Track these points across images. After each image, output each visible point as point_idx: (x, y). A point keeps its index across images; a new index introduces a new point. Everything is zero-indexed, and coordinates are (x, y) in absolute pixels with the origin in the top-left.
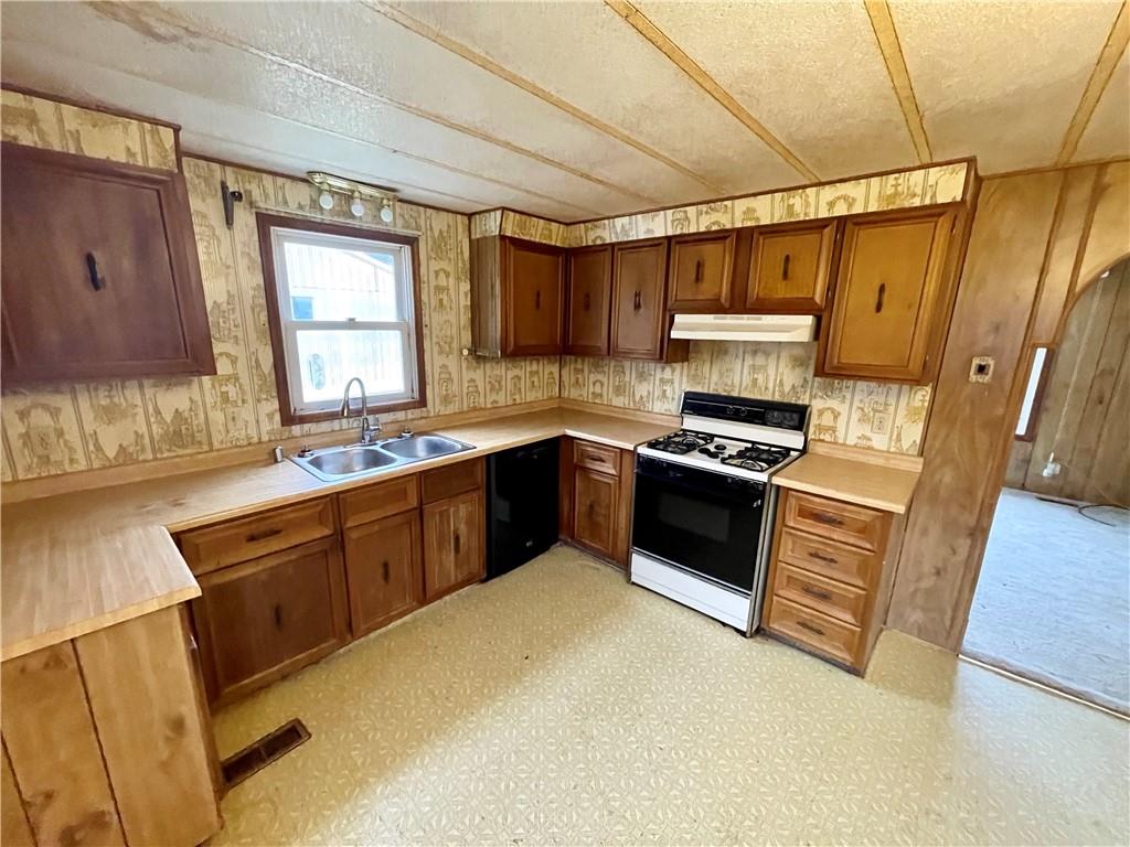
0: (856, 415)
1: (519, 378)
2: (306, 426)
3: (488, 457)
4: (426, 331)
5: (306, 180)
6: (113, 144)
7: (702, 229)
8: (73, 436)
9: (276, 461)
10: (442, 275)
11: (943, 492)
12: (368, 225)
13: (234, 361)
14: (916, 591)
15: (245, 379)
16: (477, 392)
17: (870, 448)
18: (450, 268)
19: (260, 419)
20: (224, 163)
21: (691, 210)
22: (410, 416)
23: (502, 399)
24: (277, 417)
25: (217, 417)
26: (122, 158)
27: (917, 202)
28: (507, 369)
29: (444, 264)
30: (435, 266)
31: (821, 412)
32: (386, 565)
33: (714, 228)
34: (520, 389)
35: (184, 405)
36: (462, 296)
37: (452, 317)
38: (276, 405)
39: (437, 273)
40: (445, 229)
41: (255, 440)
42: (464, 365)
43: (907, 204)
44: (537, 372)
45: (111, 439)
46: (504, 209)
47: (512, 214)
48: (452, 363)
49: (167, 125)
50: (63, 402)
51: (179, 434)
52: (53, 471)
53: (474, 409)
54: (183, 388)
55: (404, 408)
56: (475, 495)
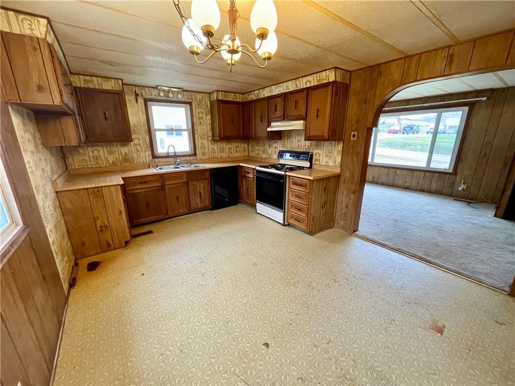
0: (325, 154)
1: (231, 149)
2: (159, 159)
3: (210, 169)
4: (195, 132)
5: (156, 87)
6: (108, 86)
7: (277, 93)
8: (103, 157)
9: (150, 168)
10: (200, 113)
11: (347, 179)
12: (175, 99)
13: (139, 140)
14: (342, 214)
15: (142, 145)
16: (215, 152)
17: (328, 166)
18: (203, 111)
19: (146, 156)
20: (135, 86)
21: (273, 87)
22: (191, 159)
23: (224, 155)
24: (151, 156)
25: (135, 155)
26: (110, 88)
27: (325, 82)
28: (226, 145)
29: (201, 110)
30: (198, 110)
31: (316, 154)
32: (178, 198)
33: (280, 93)
34: (231, 153)
35: (127, 151)
36: (208, 120)
37: (205, 127)
38: (150, 152)
39: (199, 113)
40: (201, 98)
41: (145, 162)
42: (210, 143)
43: (323, 82)
44: (238, 146)
45: (111, 159)
46: (217, 91)
47: (221, 92)
48: (205, 142)
49: (120, 79)
50: (100, 149)
51: (126, 159)
52: (99, 166)
53: (214, 158)
54: (127, 147)
55: (189, 156)
56: (206, 181)
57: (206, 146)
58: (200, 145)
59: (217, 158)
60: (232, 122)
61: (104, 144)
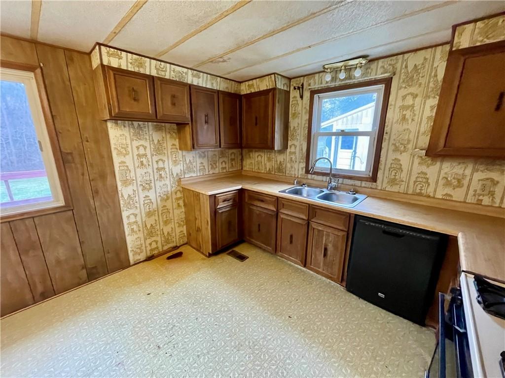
2: (313, 176)
4: (385, 136)
6: (264, 85)
8: (263, 164)
9: (294, 184)
10: (409, 97)
13: (296, 147)
15: (297, 154)
16: (427, 183)
18: (419, 91)
19: (298, 169)
20: (304, 76)
23: (458, 195)
24: (304, 169)
25: (289, 165)
26: (265, 88)
28: (476, 170)
29: (413, 90)
30: (403, 92)
34: (493, 193)
35: (282, 160)
36: (427, 109)
37: (413, 126)
38: (304, 165)
39: (404, 98)
40: (420, 62)
42: (417, 161)
45: (268, 166)
46: (456, 26)
49: (272, 74)
50: (263, 154)
51: (280, 169)
52: (259, 171)
53: (420, 194)
54: (282, 155)
55: (360, 179)
56: (341, 234)
57: (405, 167)
58: (389, 161)
59: (429, 197)
60: (498, 108)
61: (266, 151)
